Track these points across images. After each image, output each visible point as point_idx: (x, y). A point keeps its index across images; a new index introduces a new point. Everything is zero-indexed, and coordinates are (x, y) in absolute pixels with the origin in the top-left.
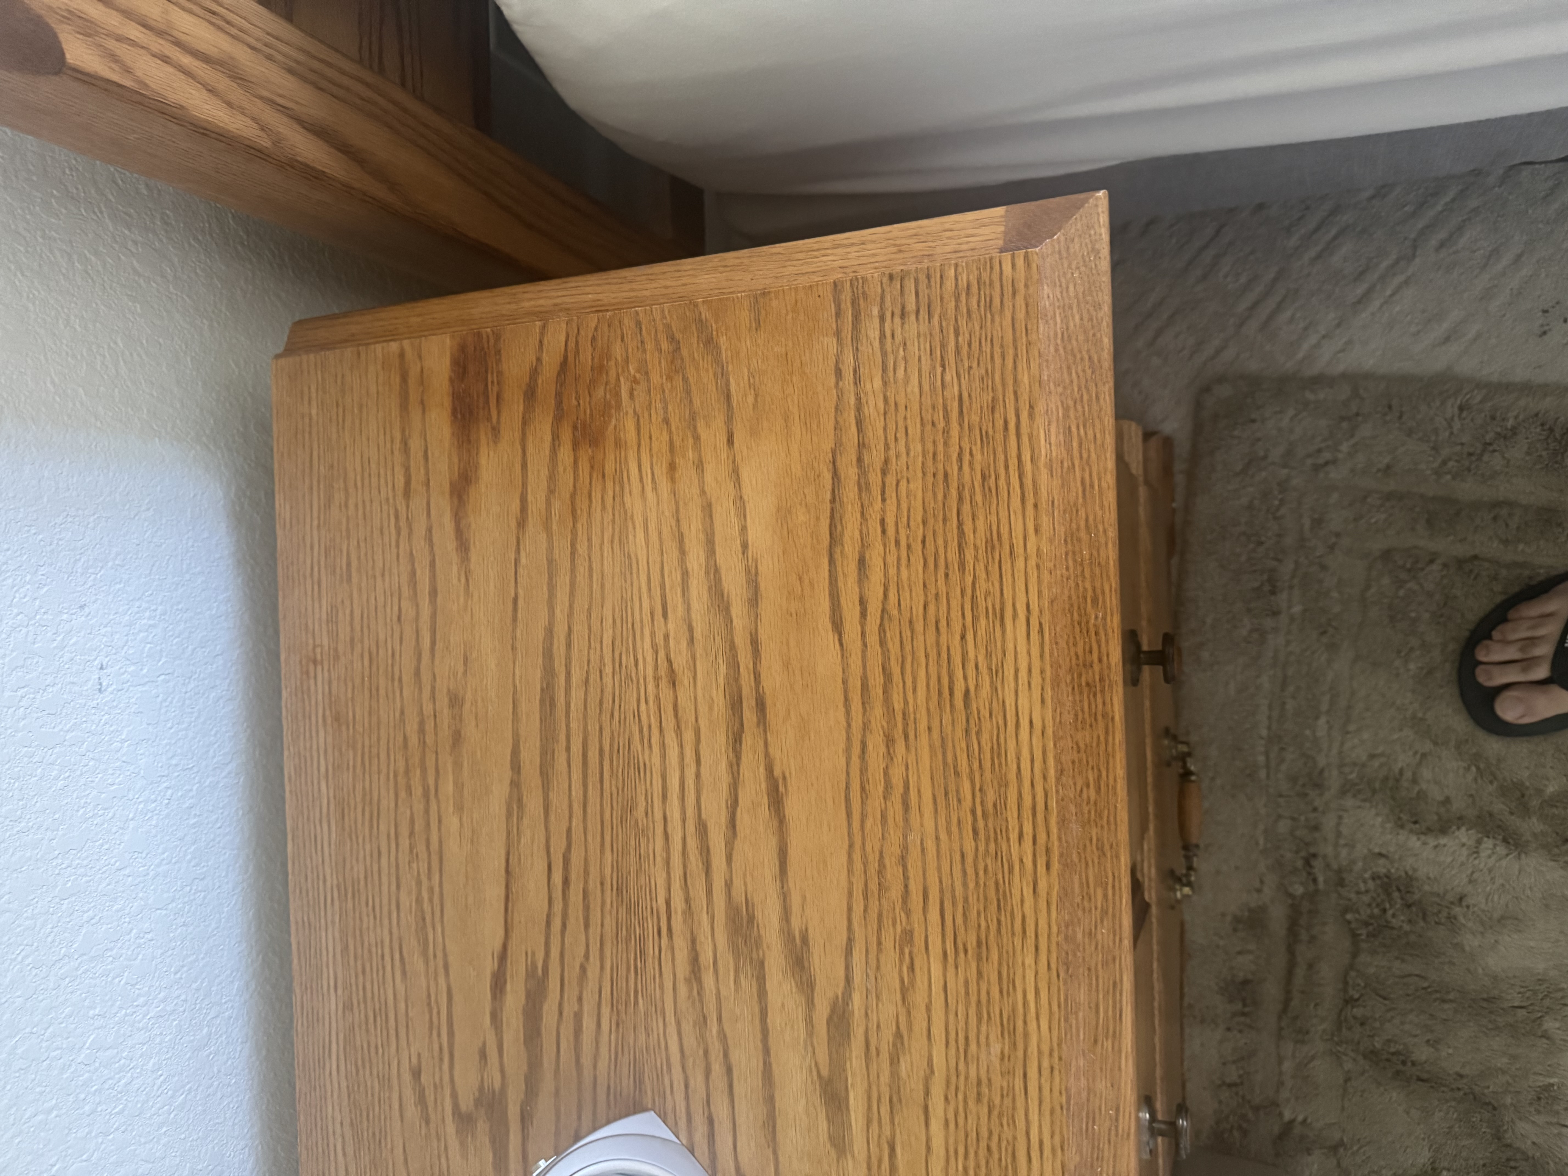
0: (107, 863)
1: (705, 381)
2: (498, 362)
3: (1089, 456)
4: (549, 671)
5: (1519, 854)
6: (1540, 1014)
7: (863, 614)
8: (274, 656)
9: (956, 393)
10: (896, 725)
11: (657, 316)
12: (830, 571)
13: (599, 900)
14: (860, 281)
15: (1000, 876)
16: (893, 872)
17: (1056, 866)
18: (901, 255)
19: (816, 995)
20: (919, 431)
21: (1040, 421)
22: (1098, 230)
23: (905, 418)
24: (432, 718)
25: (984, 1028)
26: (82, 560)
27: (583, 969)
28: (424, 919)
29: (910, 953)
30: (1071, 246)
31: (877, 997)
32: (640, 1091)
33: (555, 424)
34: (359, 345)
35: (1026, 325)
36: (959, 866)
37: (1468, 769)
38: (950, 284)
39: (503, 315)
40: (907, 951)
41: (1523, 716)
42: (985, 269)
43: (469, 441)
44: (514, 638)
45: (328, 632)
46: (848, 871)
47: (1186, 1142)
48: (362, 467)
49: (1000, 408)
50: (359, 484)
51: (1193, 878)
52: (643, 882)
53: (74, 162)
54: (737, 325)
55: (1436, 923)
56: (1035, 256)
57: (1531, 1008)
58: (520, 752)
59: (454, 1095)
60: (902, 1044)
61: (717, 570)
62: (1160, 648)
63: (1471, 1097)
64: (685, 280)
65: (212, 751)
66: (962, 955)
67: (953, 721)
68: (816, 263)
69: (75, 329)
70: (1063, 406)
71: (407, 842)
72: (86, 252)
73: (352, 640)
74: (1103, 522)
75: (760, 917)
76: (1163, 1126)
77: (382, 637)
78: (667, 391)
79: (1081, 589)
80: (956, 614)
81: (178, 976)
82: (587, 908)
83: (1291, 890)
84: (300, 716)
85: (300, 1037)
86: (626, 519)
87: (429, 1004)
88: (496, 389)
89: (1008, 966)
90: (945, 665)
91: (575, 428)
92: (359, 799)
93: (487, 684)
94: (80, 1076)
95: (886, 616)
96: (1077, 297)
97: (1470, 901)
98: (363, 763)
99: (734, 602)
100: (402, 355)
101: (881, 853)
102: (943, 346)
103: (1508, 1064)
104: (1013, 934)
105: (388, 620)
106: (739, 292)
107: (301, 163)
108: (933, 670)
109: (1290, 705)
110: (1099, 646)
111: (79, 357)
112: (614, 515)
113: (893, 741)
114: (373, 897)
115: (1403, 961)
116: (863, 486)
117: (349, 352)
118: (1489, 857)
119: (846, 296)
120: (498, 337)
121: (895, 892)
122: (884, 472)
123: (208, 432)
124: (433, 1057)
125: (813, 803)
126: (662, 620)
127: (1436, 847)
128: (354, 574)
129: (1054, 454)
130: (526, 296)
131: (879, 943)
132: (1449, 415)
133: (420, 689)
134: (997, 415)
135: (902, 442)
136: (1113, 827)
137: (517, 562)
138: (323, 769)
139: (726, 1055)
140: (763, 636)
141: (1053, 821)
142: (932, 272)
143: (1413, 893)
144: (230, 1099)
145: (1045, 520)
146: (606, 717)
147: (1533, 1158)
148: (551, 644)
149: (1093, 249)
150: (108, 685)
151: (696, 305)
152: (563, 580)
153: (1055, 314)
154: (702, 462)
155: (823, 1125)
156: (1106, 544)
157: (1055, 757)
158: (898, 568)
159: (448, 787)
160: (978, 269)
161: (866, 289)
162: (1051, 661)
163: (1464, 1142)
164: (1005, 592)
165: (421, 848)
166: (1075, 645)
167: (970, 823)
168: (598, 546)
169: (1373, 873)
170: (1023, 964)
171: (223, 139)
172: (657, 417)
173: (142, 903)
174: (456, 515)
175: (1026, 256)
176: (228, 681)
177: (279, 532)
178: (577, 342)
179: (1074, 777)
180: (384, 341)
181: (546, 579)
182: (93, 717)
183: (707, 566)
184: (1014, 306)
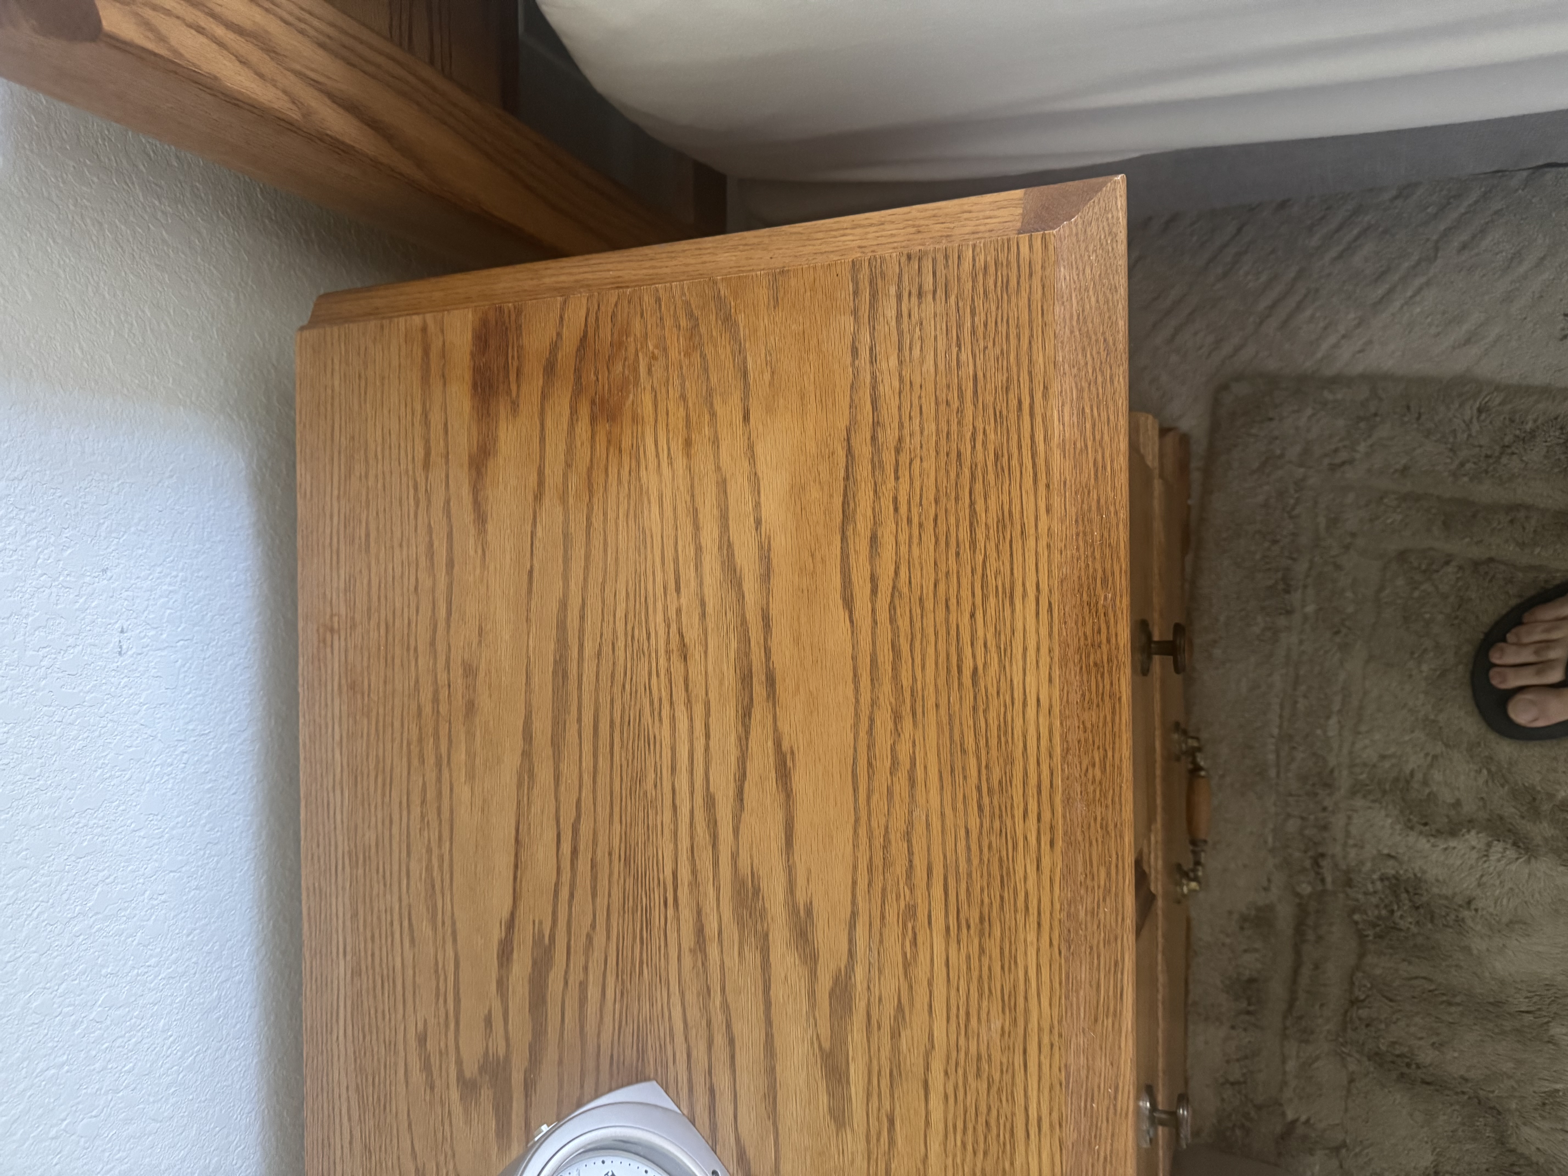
0: (123, 823)
1: (723, 357)
2: (519, 336)
3: (1102, 438)
4: (562, 644)
5: (1529, 859)
6: (1546, 1020)
7: (874, 591)
8: (292, 626)
9: (971, 373)
10: (904, 701)
11: (677, 294)
12: (841, 548)
13: (607, 871)
14: (879, 260)
15: (1004, 853)
16: (898, 848)
17: (1059, 844)
18: (920, 236)
19: (819, 968)
20: (933, 411)
21: (1054, 402)
22: (1115, 213)
23: (920, 397)
24: (447, 687)
25: (985, 1004)
26: (106, 524)
27: (589, 938)
28: (433, 887)
29: (913, 928)
30: (1088, 230)
31: (880, 971)
32: (643, 1060)
33: (573, 398)
34: (383, 318)
35: (1042, 306)
36: (964, 843)
37: (1479, 772)
38: (967, 265)
39: (525, 291)
40: (910, 925)
41: (1536, 720)
42: (1003, 249)
43: (488, 414)
44: (528, 610)
45: (346, 600)
46: (854, 846)
47: (1186, 1131)
48: (383, 438)
49: (1014, 386)
50: (380, 457)
51: (1200, 874)
52: (650, 853)
53: (107, 132)
54: (756, 302)
55: (1444, 925)
56: (1052, 237)
57: (1539, 1013)
58: (532, 723)
59: (459, 1062)
60: (904, 1018)
61: (730, 545)
62: (1171, 638)
63: (1476, 1100)
64: (706, 258)
65: (228, 718)
66: (965, 930)
67: (961, 698)
68: (835, 242)
69: (104, 297)
70: (1077, 386)
71: (419, 810)
72: (117, 221)
73: (369, 609)
74: (1115, 504)
75: (766, 890)
76: (1164, 1116)
77: (398, 605)
78: (684, 368)
79: (1091, 570)
80: (966, 593)
81: (190, 938)
82: (594, 878)
83: (1298, 889)
84: (316, 684)
85: (309, 1002)
86: (641, 494)
87: (436, 971)
88: (516, 363)
89: (1010, 942)
90: (954, 643)
91: (593, 402)
92: (372, 767)
93: (501, 656)
94: (91, 1033)
95: (897, 594)
96: (1093, 279)
97: (1480, 904)
98: (377, 730)
99: (746, 579)
100: (424, 329)
101: (887, 828)
102: (959, 326)
103: (1514, 1068)
104: (1016, 911)
105: (405, 590)
106: (758, 270)
107: (331, 137)
108: (942, 646)
109: (1302, 705)
110: (1108, 628)
111: (107, 325)
112: (629, 489)
113: (901, 717)
114: (384, 864)
115: (1410, 963)
116: (877, 465)
117: (372, 325)
118: (1499, 860)
119: (864, 274)
120: (519, 311)
121: (900, 868)
122: (898, 451)
123: (232, 402)
124: (439, 1023)
125: (820, 777)
126: (675, 594)
127: (1446, 849)
128: (372, 544)
129: (1067, 435)
130: (549, 272)
131: (883, 917)
132: (1467, 418)
133: (435, 658)
134: (1011, 396)
135: (916, 421)
136: (1117, 807)
137: (533, 534)
138: (337, 738)
139: (729, 1026)
140: (774, 612)
141: (1058, 799)
142: (950, 252)
143: (1422, 895)
144: (238, 1063)
145: (1056, 501)
146: (617, 689)
147: (1537, 1164)
148: (565, 616)
149: (1110, 233)
150: (128, 649)
151: (715, 283)
152: (578, 553)
153: (1071, 296)
154: (717, 438)
155: (824, 1098)
156: (1118, 525)
157: (1061, 736)
158: (910, 546)
159: (460, 756)
160: (996, 250)
161: (884, 268)
162: (1059, 640)
163: (1468, 1146)
164: (1015, 571)
165: (432, 815)
166: (1084, 624)
167: (975, 800)
168: (613, 521)
169: (1383, 874)
170: (1025, 941)
171: (255, 111)
172: (674, 393)
173: (157, 865)
174: (475, 487)
175: (1044, 237)
176: (246, 649)
177: (300, 502)
178: (597, 319)
179: (1080, 757)
180: (407, 315)
181: (562, 551)
182: (113, 680)
183: (720, 541)
184: (1030, 287)
